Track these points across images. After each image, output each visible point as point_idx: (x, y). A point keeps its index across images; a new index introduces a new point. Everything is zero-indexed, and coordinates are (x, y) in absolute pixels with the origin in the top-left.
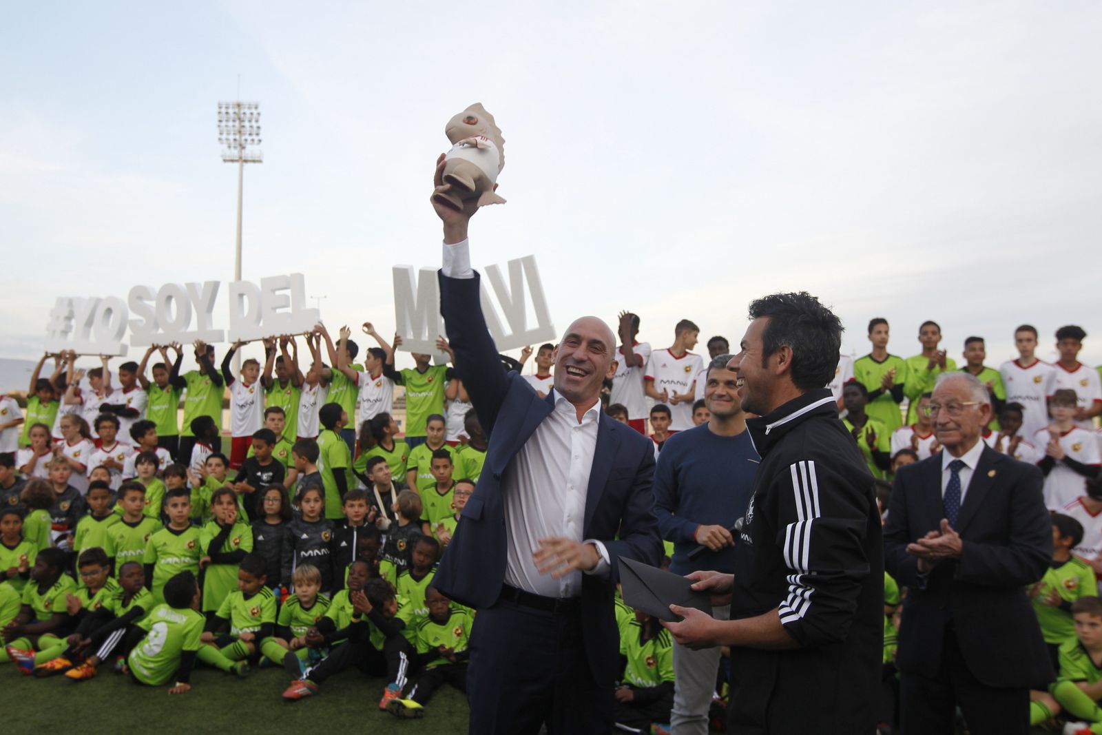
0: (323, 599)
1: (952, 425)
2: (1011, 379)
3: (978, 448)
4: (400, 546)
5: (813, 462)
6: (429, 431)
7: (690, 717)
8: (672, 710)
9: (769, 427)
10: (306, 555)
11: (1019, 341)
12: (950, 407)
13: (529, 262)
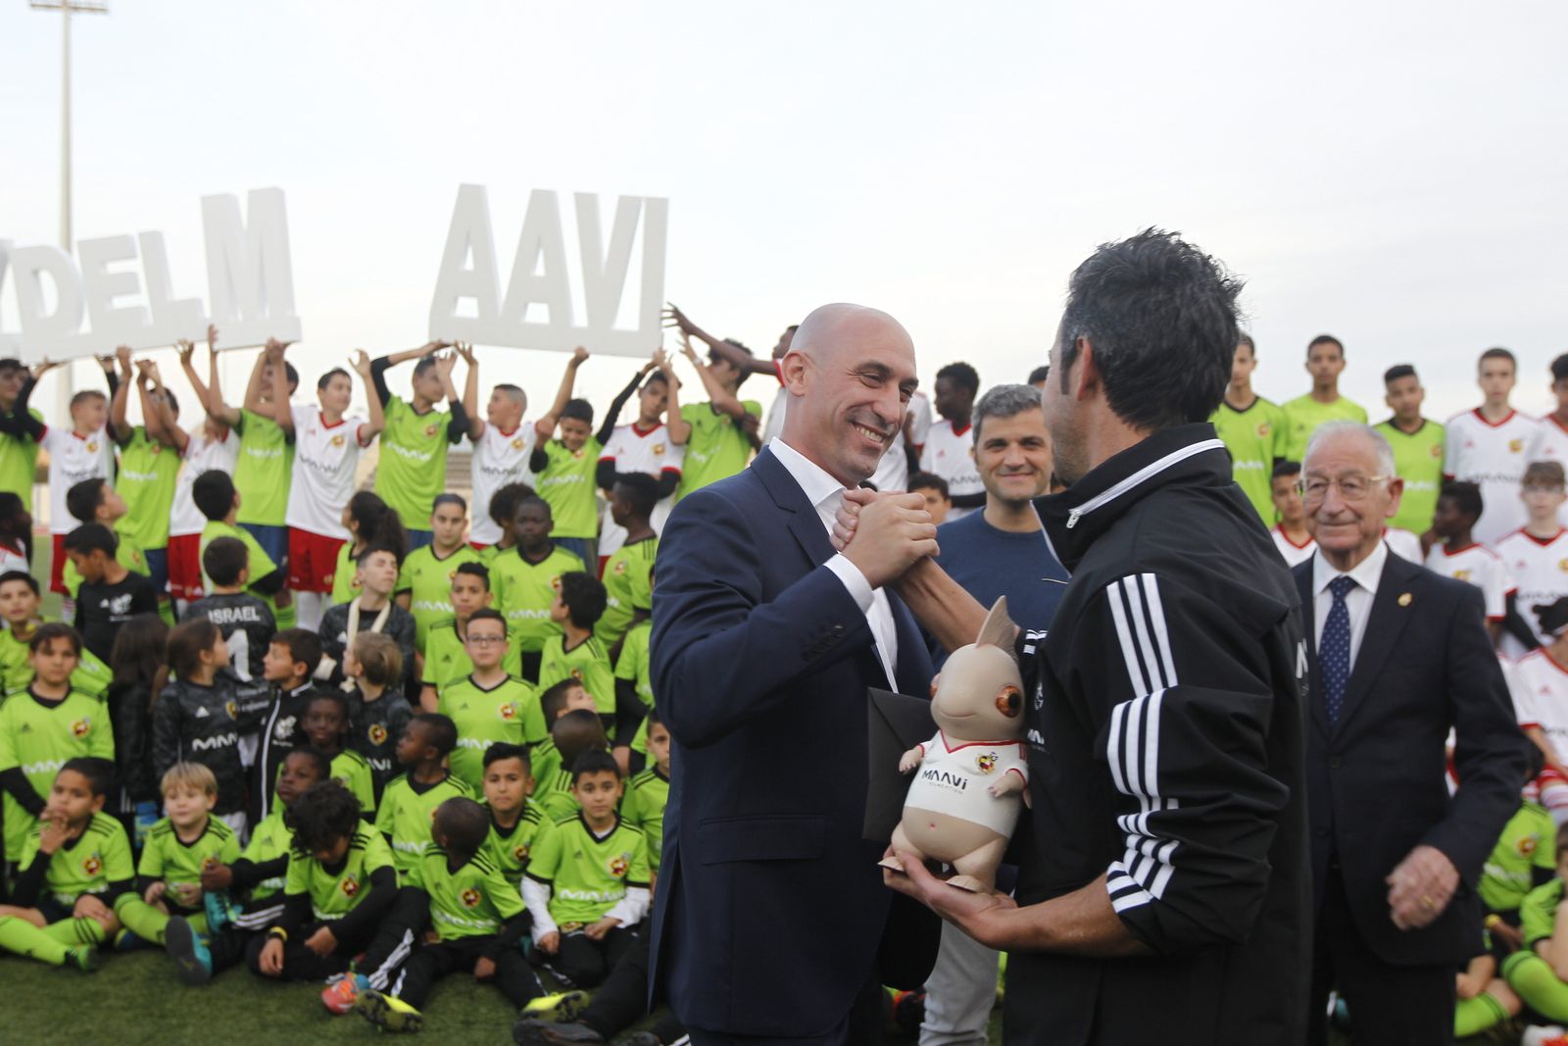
0: (220, 827)
1: (1348, 516)
2: (1470, 444)
3: (1376, 558)
4: (376, 737)
5: (1153, 575)
6: (437, 523)
7: (952, 1034)
8: (922, 1025)
9: (1076, 513)
10: (204, 746)
11: (1485, 375)
12: (1345, 485)
13: (658, 209)
